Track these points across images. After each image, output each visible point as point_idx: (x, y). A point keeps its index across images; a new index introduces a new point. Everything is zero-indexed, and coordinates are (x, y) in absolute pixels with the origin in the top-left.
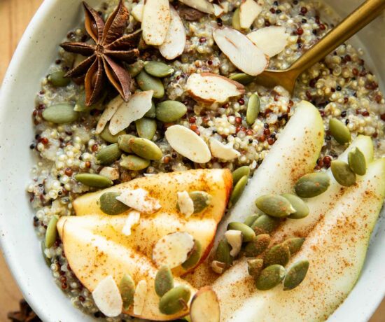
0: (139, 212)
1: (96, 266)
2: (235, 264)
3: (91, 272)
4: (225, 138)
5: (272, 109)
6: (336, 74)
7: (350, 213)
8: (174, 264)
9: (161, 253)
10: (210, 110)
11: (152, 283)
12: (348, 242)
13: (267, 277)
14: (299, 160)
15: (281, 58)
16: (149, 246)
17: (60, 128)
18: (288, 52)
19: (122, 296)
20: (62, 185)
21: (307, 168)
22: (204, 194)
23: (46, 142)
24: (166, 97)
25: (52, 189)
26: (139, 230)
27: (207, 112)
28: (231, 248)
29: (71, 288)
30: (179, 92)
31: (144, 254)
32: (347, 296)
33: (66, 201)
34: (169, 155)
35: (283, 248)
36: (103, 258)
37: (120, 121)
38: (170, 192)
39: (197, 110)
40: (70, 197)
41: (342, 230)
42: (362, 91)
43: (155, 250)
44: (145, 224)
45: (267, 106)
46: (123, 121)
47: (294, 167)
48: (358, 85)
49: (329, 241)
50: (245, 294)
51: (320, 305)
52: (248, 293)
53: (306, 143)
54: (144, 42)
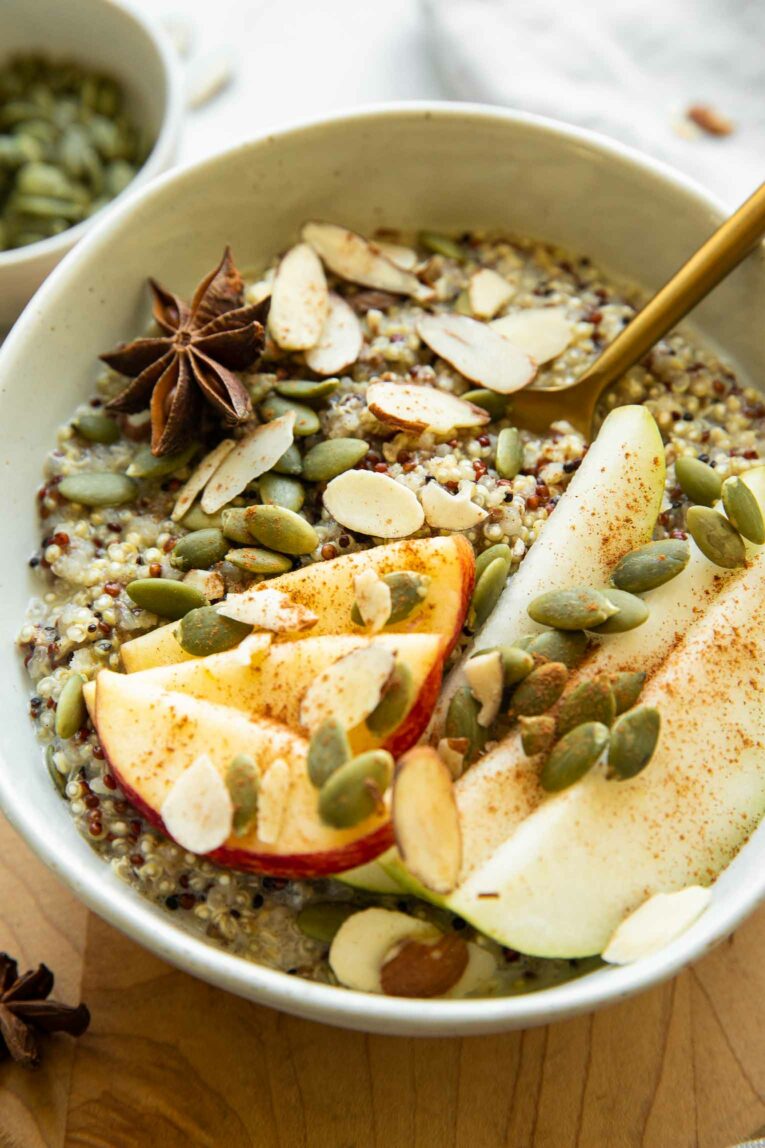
0: (271, 631)
1: (170, 750)
2: (492, 749)
3: (160, 765)
4: (453, 487)
5: (549, 456)
6: (680, 388)
7: (740, 618)
8: (351, 719)
9: (320, 706)
10: (418, 449)
11: (302, 768)
12: (742, 686)
13: (568, 751)
14: (618, 519)
15: (560, 366)
16: (293, 701)
17: (96, 517)
18: (574, 354)
19: (233, 798)
20: (98, 615)
21: (635, 538)
22: (413, 575)
23: (63, 541)
24: (321, 435)
25: (74, 623)
26: (269, 667)
27: (411, 455)
28: (478, 705)
29: (111, 837)
30: (352, 422)
31: (282, 720)
32: (754, 825)
33: (106, 650)
34: (332, 543)
35: (597, 685)
36: (189, 729)
37: (224, 486)
38: (337, 588)
39: (390, 450)
40: (115, 640)
41: (725, 658)
42: (738, 420)
43: (306, 703)
44: (282, 653)
45: (539, 455)
46: (233, 484)
47: (607, 533)
48: (728, 411)
49: (701, 680)
50: (517, 809)
51: (694, 838)
52: (524, 807)
53: (629, 480)
54: (275, 343)
